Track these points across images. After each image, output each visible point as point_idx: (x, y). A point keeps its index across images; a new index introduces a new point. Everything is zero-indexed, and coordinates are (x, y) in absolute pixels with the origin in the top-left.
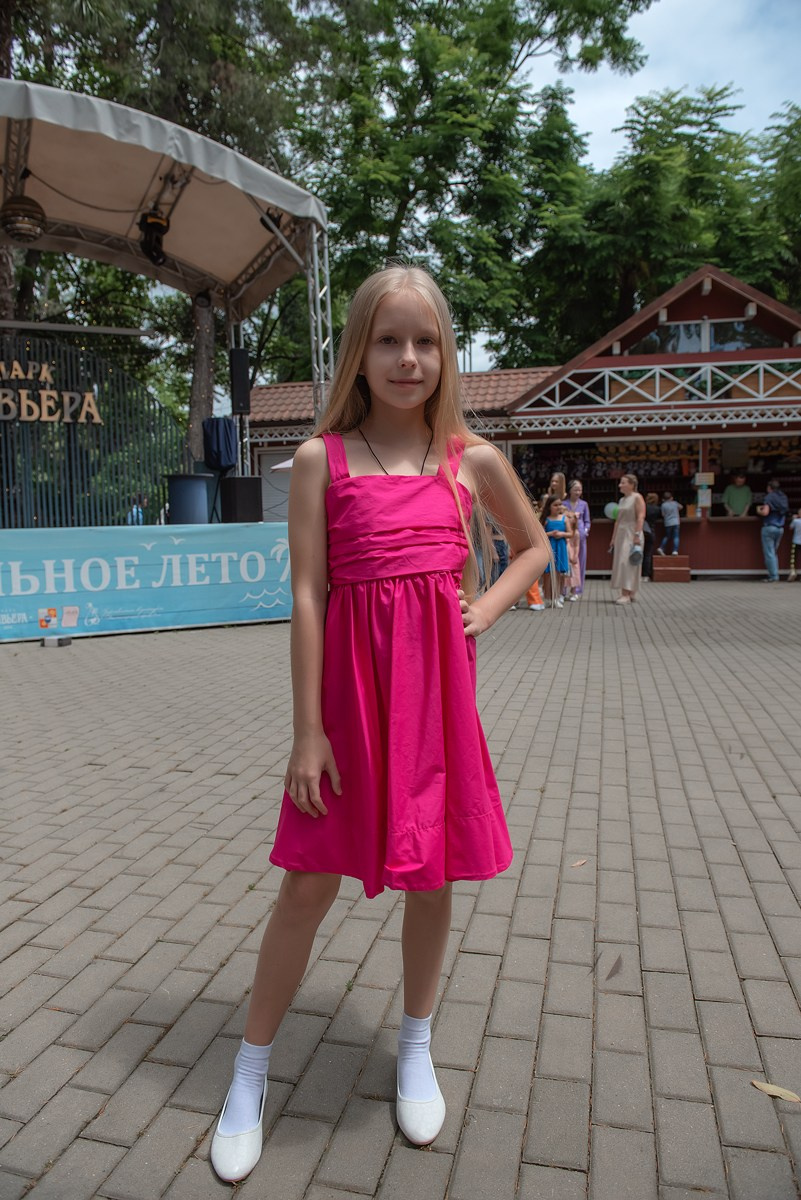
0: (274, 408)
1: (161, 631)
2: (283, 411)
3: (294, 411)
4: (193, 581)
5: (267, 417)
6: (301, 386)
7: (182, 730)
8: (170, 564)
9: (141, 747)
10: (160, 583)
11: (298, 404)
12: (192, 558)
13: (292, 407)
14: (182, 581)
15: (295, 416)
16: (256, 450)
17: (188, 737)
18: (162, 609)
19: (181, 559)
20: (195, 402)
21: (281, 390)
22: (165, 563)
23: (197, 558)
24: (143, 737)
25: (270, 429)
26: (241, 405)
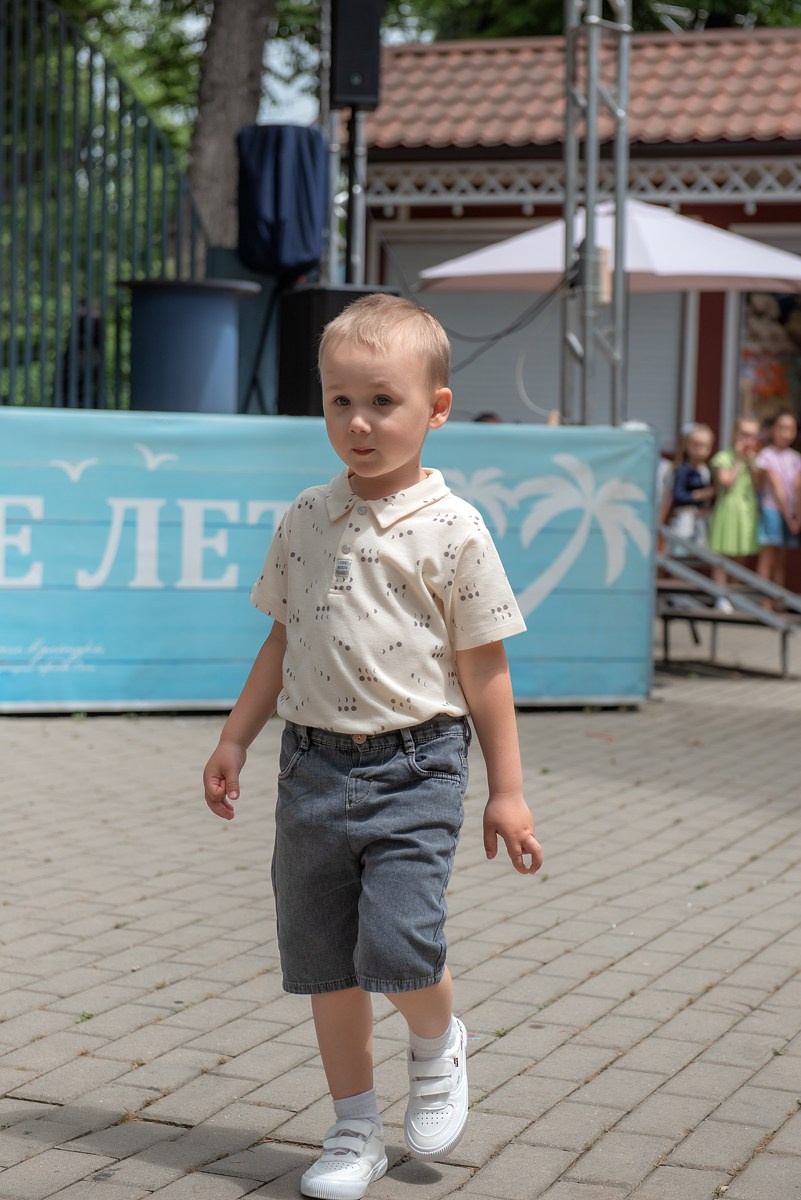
0: (432, 111)
1: (92, 714)
2: (459, 121)
3: (486, 120)
4: (192, 576)
5: (414, 134)
6: (514, 51)
7: (158, 997)
8: (130, 523)
9: (41, 1038)
10: (99, 578)
11: (501, 101)
12: (193, 512)
13: (484, 109)
14: (161, 573)
15: (491, 133)
16: (378, 226)
17: (177, 1019)
18: (98, 650)
19: (162, 511)
20: (213, 86)
21: (455, 60)
22: (118, 519)
23: (208, 513)
24: (42, 1008)
25: (420, 170)
26: (356, 80)
